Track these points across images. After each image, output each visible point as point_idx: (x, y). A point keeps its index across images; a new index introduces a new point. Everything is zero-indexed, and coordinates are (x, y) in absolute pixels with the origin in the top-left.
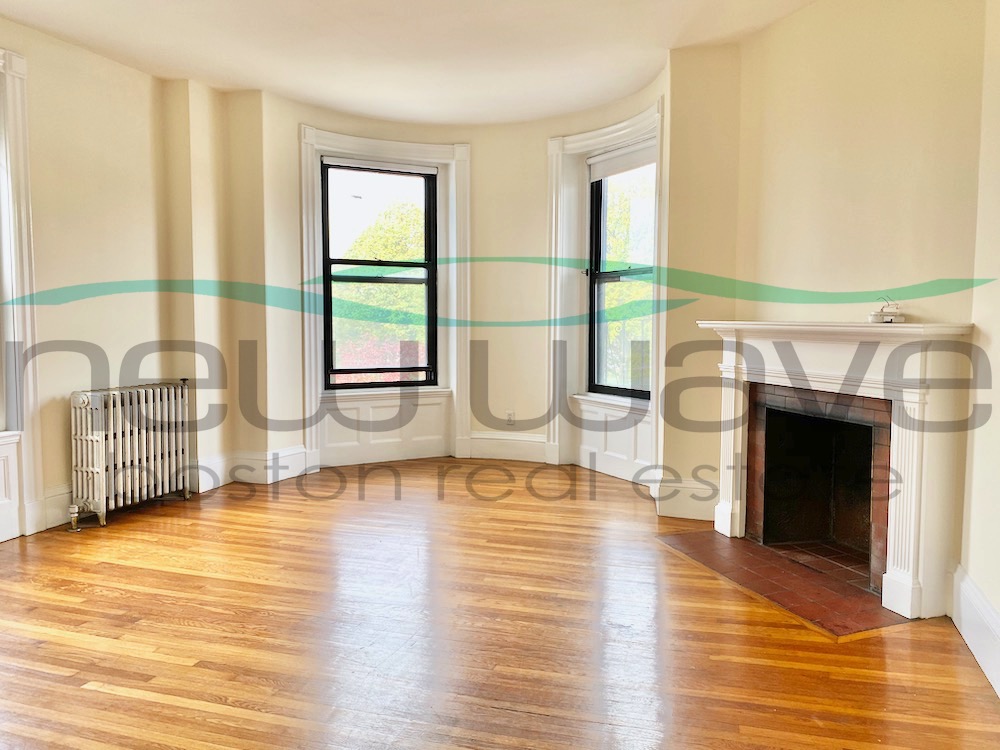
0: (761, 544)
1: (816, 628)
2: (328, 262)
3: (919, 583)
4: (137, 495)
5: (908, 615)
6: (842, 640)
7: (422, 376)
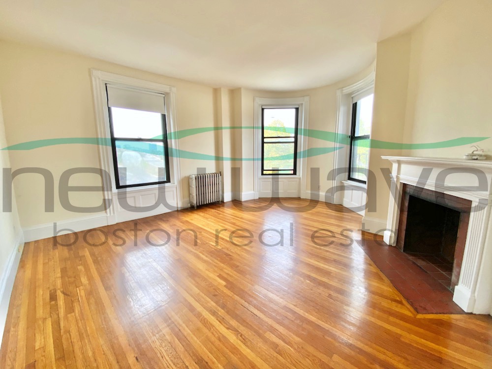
0: (402, 251)
1: (409, 306)
2: (263, 138)
3: (474, 296)
4: (207, 201)
5: (466, 311)
6: (420, 316)
7: (292, 172)
